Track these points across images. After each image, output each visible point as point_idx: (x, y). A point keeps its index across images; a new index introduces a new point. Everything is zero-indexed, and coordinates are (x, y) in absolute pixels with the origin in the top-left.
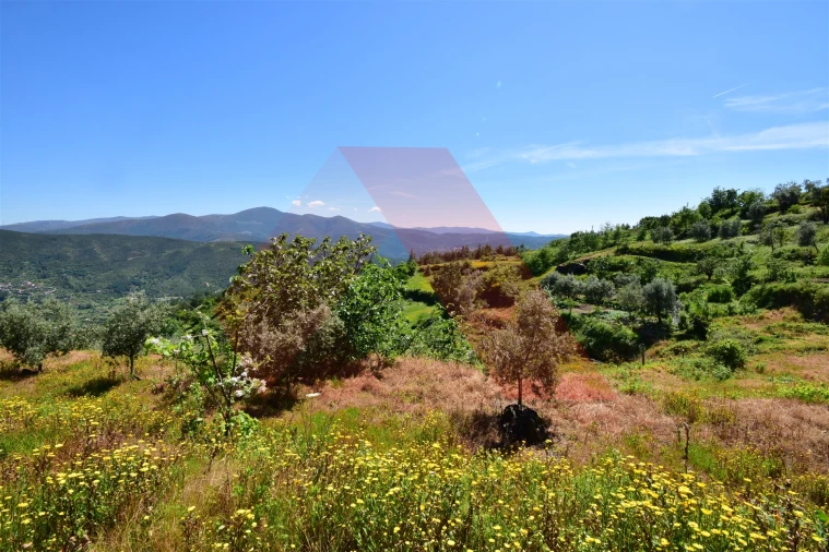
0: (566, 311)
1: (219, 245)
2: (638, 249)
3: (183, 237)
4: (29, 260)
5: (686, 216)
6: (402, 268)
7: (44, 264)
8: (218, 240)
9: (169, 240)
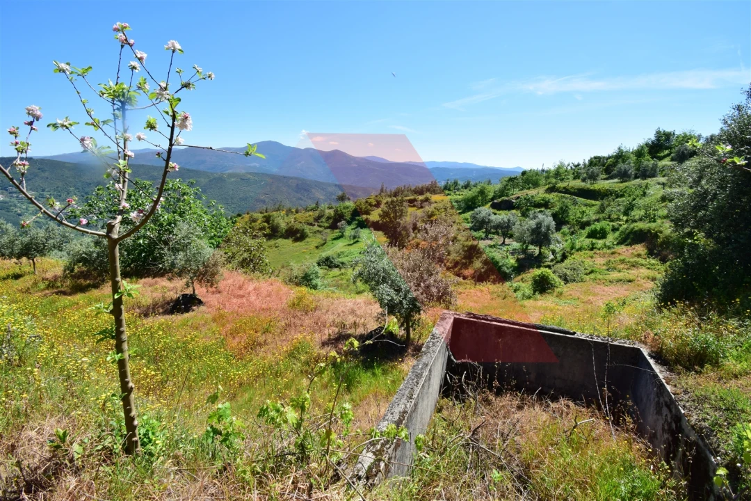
0: (475, 243)
1: (231, 175)
2: (564, 188)
3: (201, 168)
4: (74, 186)
5: (620, 156)
6: (369, 201)
7: (87, 190)
8: (230, 171)
9: (188, 170)
